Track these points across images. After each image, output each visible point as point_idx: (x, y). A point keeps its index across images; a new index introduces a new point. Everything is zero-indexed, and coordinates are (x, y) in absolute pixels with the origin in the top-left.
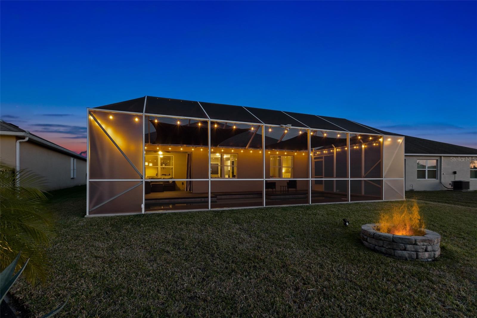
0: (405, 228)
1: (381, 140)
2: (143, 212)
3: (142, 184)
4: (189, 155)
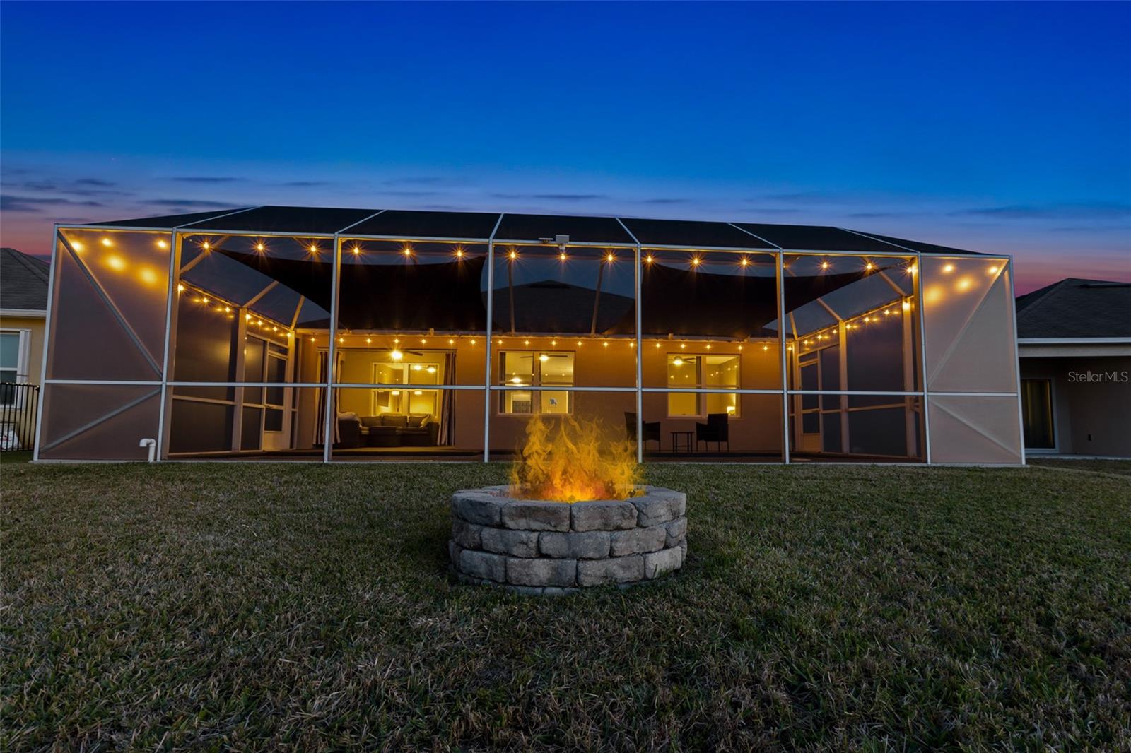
1: (913, 270)
2: (151, 459)
3: (161, 392)
4: (448, 356)
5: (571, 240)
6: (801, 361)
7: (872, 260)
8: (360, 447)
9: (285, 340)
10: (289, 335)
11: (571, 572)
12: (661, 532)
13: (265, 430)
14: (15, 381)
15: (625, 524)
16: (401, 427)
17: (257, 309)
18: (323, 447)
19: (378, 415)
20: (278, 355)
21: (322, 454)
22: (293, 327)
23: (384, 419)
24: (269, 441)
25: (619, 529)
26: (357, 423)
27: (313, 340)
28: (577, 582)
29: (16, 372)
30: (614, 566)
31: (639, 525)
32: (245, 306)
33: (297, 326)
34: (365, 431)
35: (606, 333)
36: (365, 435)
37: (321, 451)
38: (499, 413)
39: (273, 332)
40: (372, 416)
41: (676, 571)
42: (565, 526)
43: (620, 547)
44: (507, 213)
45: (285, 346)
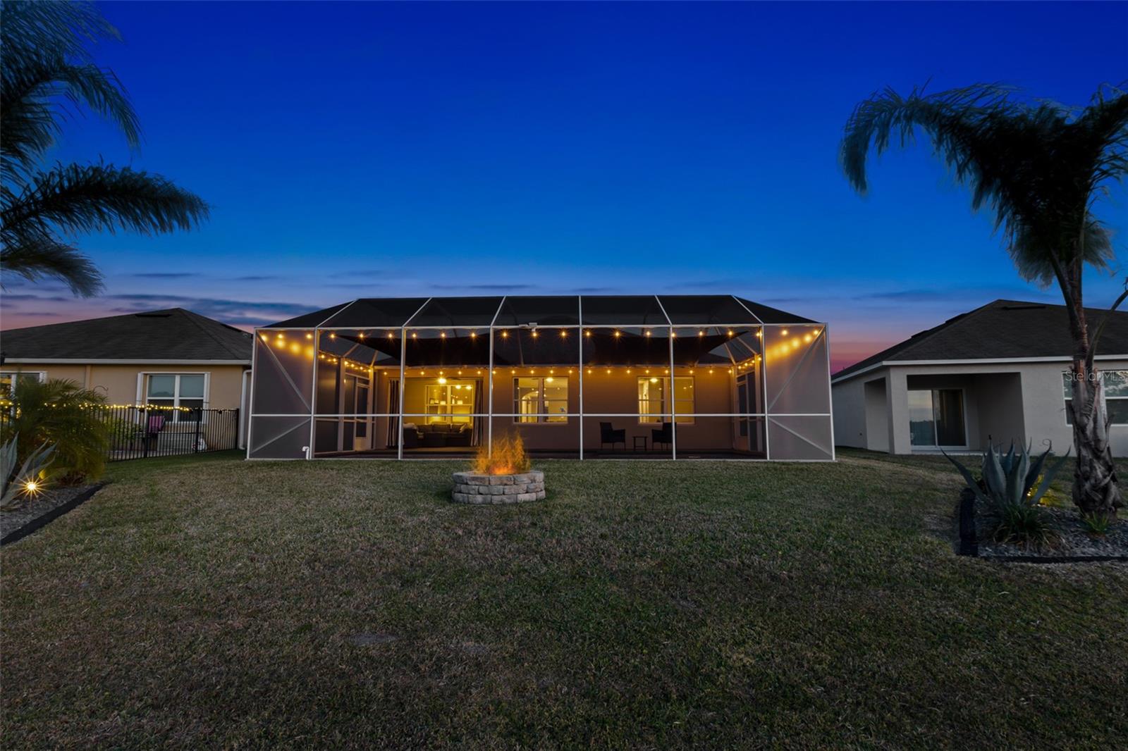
0: (506, 465)
1: (760, 335)
2: (307, 458)
3: (310, 421)
4: (477, 382)
5: (538, 324)
6: (739, 381)
7: (732, 329)
8: (419, 447)
9: (367, 375)
10: (370, 371)
11: (489, 499)
12: (525, 487)
13: (357, 436)
14: (202, 407)
15: (508, 483)
16: (445, 433)
17: (350, 358)
18: (397, 447)
19: (430, 424)
20: (363, 385)
21: (397, 453)
22: (372, 365)
23: (434, 427)
24: (359, 444)
25: (506, 485)
26: (415, 431)
27: (385, 373)
28: (491, 503)
29: (202, 400)
30: (504, 498)
31: (514, 484)
32: (344, 356)
33: (375, 364)
34: (421, 435)
35: (590, 364)
36: (420, 439)
37: (395, 451)
38: (514, 423)
39: (360, 370)
40: (426, 424)
41: (532, 502)
42: (487, 483)
43: (506, 491)
44: (508, 295)
45: (367, 378)
